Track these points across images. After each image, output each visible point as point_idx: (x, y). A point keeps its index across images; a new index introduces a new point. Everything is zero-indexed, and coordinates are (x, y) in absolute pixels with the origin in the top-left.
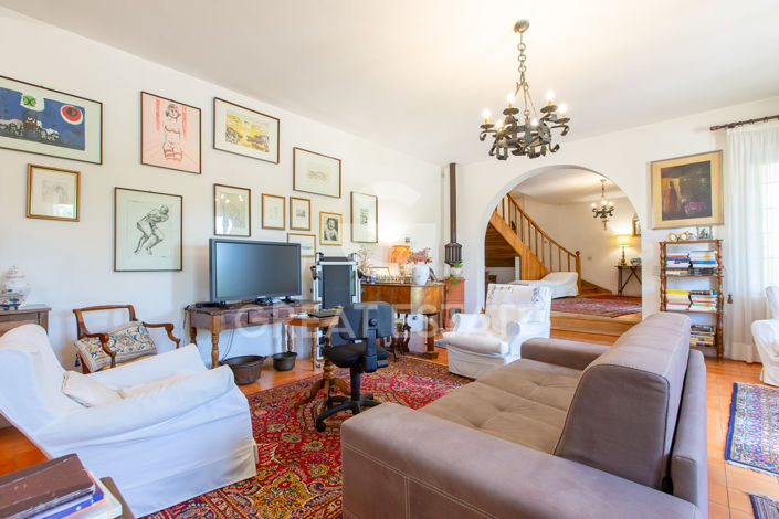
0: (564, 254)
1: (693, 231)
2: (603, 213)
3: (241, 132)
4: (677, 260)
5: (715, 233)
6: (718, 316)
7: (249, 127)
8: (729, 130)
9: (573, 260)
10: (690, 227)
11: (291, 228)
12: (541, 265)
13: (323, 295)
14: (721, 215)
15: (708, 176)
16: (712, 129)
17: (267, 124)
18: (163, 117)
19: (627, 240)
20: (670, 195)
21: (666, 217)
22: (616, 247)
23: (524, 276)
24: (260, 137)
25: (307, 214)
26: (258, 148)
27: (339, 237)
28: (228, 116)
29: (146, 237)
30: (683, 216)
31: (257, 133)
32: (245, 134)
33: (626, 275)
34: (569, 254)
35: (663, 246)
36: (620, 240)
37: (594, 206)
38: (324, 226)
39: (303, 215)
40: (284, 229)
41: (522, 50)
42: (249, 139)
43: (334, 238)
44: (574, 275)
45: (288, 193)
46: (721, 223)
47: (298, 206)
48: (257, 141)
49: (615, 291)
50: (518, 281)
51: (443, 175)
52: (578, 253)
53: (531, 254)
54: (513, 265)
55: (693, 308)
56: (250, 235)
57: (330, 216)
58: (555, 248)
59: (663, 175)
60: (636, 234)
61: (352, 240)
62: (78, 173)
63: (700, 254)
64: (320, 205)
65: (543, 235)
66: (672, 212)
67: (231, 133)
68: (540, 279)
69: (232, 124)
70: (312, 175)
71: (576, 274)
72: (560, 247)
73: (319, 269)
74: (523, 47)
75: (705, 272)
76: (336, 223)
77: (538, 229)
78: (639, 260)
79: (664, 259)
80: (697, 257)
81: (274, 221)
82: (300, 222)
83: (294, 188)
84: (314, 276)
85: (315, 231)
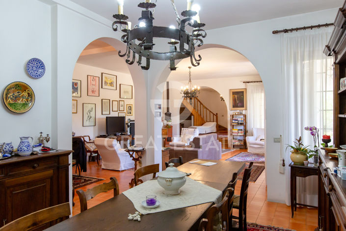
0: (212, 115)
4: (236, 120)
5: (244, 112)
6: (245, 136)
7: (109, 80)
8: (247, 84)
9: (215, 117)
10: (238, 110)
11: (119, 111)
12: (202, 119)
13: (130, 133)
14: (246, 107)
15: (243, 95)
16: (244, 82)
17: (113, 78)
18: (92, 81)
20: (234, 100)
21: (233, 107)
23: (195, 124)
25: (123, 106)
26: (111, 86)
28: (105, 77)
29: (88, 116)
30: (237, 107)
31: (111, 81)
32: (108, 82)
34: (214, 114)
35: (233, 116)
37: (221, 96)
38: (128, 109)
40: (117, 111)
42: (110, 84)
43: (130, 113)
44: (215, 123)
45: (118, 99)
46: (246, 110)
47: (121, 103)
48: (111, 84)
50: (193, 126)
52: (217, 114)
53: (198, 115)
54: (191, 119)
55: (239, 134)
56: (110, 114)
58: (208, 112)
59: (233, 94)
62: (77, 100)
63: (240, 119)
64: (128, 102)
65: (203, 106)
66: (235, 106)
67: (106, 83)
68: (202, 125)
69: (106, 80)
72: (210, 111)
73: (129, 124)
75: (241, 124)
76: (131, 108)
77: (201, 103)
79: (233, 121)
80: (239, 119)
81: (115, 109)
82: (121, 108)
83: (120, 97)
84: (128, 126)
85: (125, 111)
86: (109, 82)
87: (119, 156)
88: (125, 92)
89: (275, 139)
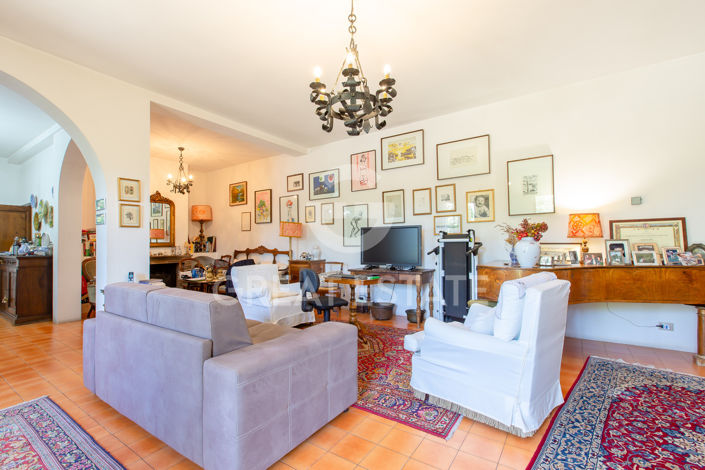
3: (397, 153)
7: (402, 146)
11: (437, 212)
18: (360, 163)
24: (410, 150)
25: (452, 198)
26: (408, 158)
27: (490, 213)
28: (389, 146)
29: (354, 229)
31: (408, 147)
32: (400, 153)
38: (472, 205)
39: (448, 199)
40: (430, 214)
41: (352, 21)
42: (403, 155)
43: (485, 215)
45: (433, 183)
47: (444, 192)
48: (408, 154)
57: (479, 194)
61: (509, 214)
62: (333, 203)
67: (391, 156)
70: (455, 161)
74: (353, 18)
76: (487, 199)
82: (445, 205)
83: (439, 178)
85: (461, 211)
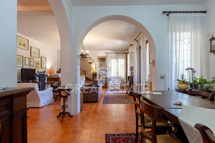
0: (82, 71)
1: (103, 68)
2: (90, 63)
3: (21, 43)
5: (106, 69)
6: (106, 81)
7: (23, 42)
8: (107, 54)
9: (84, 72)
11: (30, 65)
13: (39, 80)
16: (105, 53)
17: (26, 41)
19: (94, 68)
22: (92, 70)
24: (24, 44)
25: (33, 62)
26: (24, 47)
28: (19, 39)
31: (24, 43)
33: (94, 76)
34: (84, 71)
35: (100, 71)
36: (93, 68)
37: (89, 61)
38: (36, 65)
42: (23, 45)
43: (38, 67)
45: (30, 57)
46: (106, 67)
47: (32, 60)
48: (24, 45)
49: (92, 79)
51: (58, 52)
55: (103, 80)
56: (23, 67)
60: (96, 67)
61: (41, 68)
64: (36, 60)
67: (20, 44)
69: (20, 41)
71: (85, 75)
73: (38, 74)
75: (105, 75)
76: (38, 64)
78: (96, 73)
79: (100, 73)
80: (103, 72)
81: (27, 63)
82: (32, 64)
83: (31, 56)
84: (38, 76)
85: (34, 66)
86: (22, 43)
87: (39, 96)
88: (34, 53)
89: (161, 77)
